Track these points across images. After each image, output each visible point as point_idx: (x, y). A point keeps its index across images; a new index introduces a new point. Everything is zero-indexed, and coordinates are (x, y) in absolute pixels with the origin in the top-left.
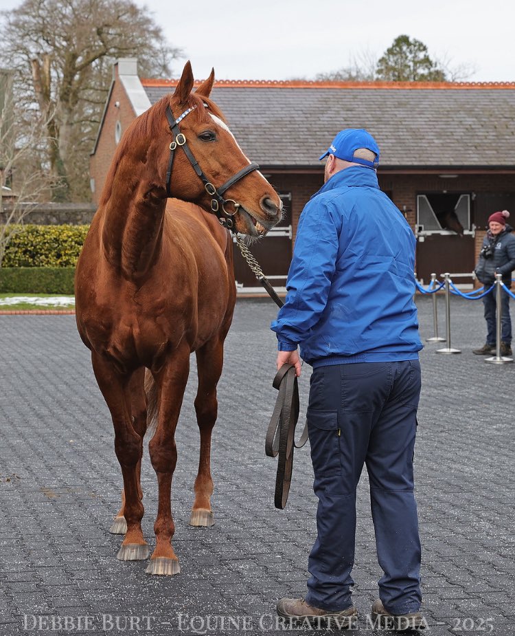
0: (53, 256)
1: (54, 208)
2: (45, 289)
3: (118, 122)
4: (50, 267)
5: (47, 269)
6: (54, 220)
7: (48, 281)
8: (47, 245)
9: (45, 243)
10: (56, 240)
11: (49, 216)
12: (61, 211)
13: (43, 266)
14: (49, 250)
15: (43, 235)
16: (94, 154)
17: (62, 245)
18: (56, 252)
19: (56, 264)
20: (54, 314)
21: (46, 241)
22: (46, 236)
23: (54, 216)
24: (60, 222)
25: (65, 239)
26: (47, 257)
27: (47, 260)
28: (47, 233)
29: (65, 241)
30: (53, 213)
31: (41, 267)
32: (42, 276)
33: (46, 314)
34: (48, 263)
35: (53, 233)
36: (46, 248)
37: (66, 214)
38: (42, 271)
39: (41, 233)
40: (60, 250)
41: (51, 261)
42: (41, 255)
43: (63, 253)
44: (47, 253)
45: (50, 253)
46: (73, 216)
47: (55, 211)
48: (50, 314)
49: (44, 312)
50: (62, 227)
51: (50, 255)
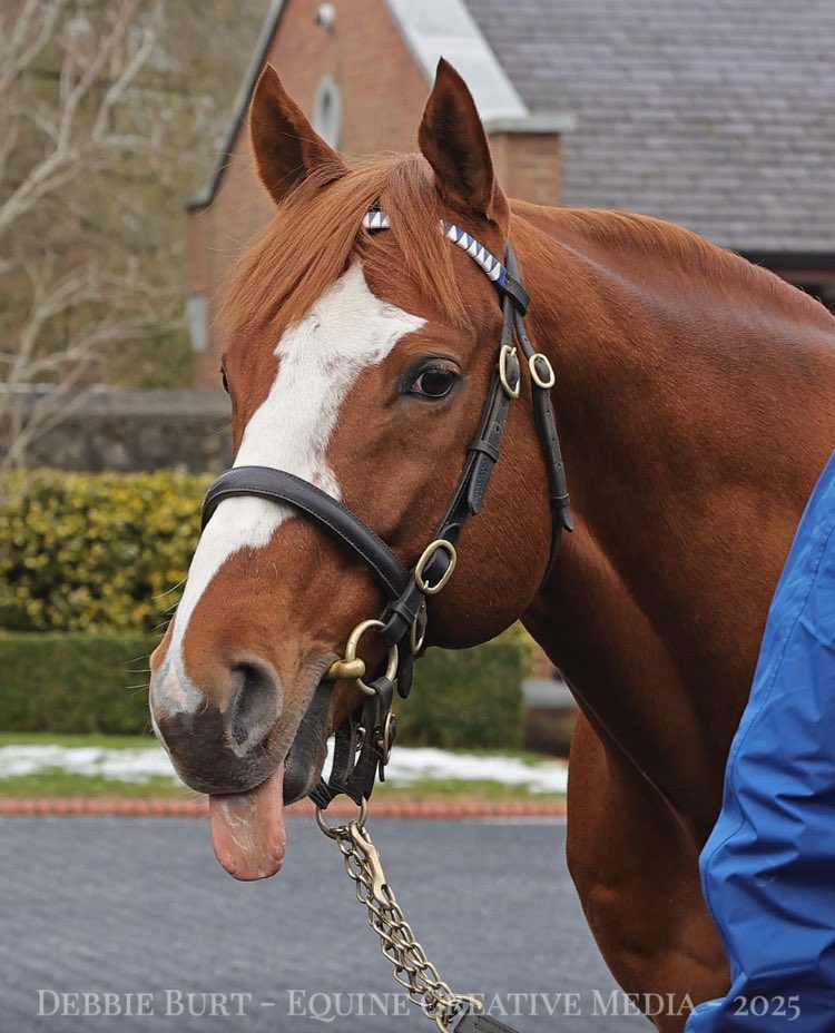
0: (119, 592)
1: (119, 408)
2: (91, 719)
3: (327, 83)
4: (109, 632)
5: (99, 643)
6: (118, 453)
7: (104, 688)
8: (98, 549)
9: (89, 543)
10: (133, 533)
11: (98, 441)
12: (145, 422)
13: (81, 629)
14: (107, 568)
15: (84, 510)
16: (208, 204)
17: (154, 550)
18: (131, 579)
19: (131, 625)
20: (182, 814)
21: (92, 533)
22: (94, 515)
23: (118, 438)
24: (142, 462)
25: (168, 525)
26: (96, 594)
27: (95, 605)
28: (98, 502)
29: (167, 536)
30: (113, 428)
31: (75, 636)
32: (83, 669)
33: (152, 813)
34: (101, 618)
35: (123, 504)
36: (92, 561)
37: (166, 430)
38: (83, 649)
39: (78, 503)
40: (145, 569)
41: (113, 609)
42: (76, 585)
43: (156, 579)
44: (98, 578)
45: (109, 580)
46: (188, 441)
47: (123, 420)
48: (167, 813)
49: (142, 805)
50: (157, 481)
51: (107, 590)
